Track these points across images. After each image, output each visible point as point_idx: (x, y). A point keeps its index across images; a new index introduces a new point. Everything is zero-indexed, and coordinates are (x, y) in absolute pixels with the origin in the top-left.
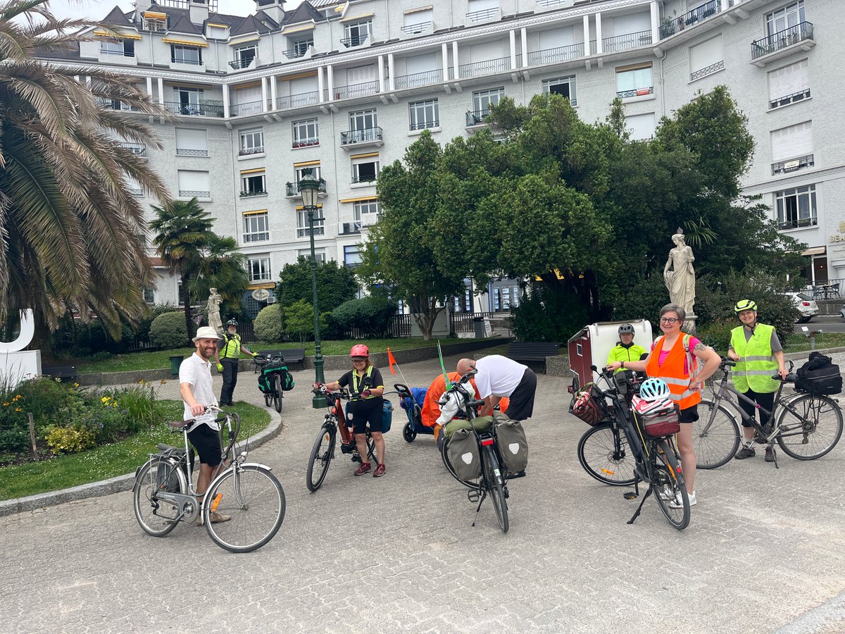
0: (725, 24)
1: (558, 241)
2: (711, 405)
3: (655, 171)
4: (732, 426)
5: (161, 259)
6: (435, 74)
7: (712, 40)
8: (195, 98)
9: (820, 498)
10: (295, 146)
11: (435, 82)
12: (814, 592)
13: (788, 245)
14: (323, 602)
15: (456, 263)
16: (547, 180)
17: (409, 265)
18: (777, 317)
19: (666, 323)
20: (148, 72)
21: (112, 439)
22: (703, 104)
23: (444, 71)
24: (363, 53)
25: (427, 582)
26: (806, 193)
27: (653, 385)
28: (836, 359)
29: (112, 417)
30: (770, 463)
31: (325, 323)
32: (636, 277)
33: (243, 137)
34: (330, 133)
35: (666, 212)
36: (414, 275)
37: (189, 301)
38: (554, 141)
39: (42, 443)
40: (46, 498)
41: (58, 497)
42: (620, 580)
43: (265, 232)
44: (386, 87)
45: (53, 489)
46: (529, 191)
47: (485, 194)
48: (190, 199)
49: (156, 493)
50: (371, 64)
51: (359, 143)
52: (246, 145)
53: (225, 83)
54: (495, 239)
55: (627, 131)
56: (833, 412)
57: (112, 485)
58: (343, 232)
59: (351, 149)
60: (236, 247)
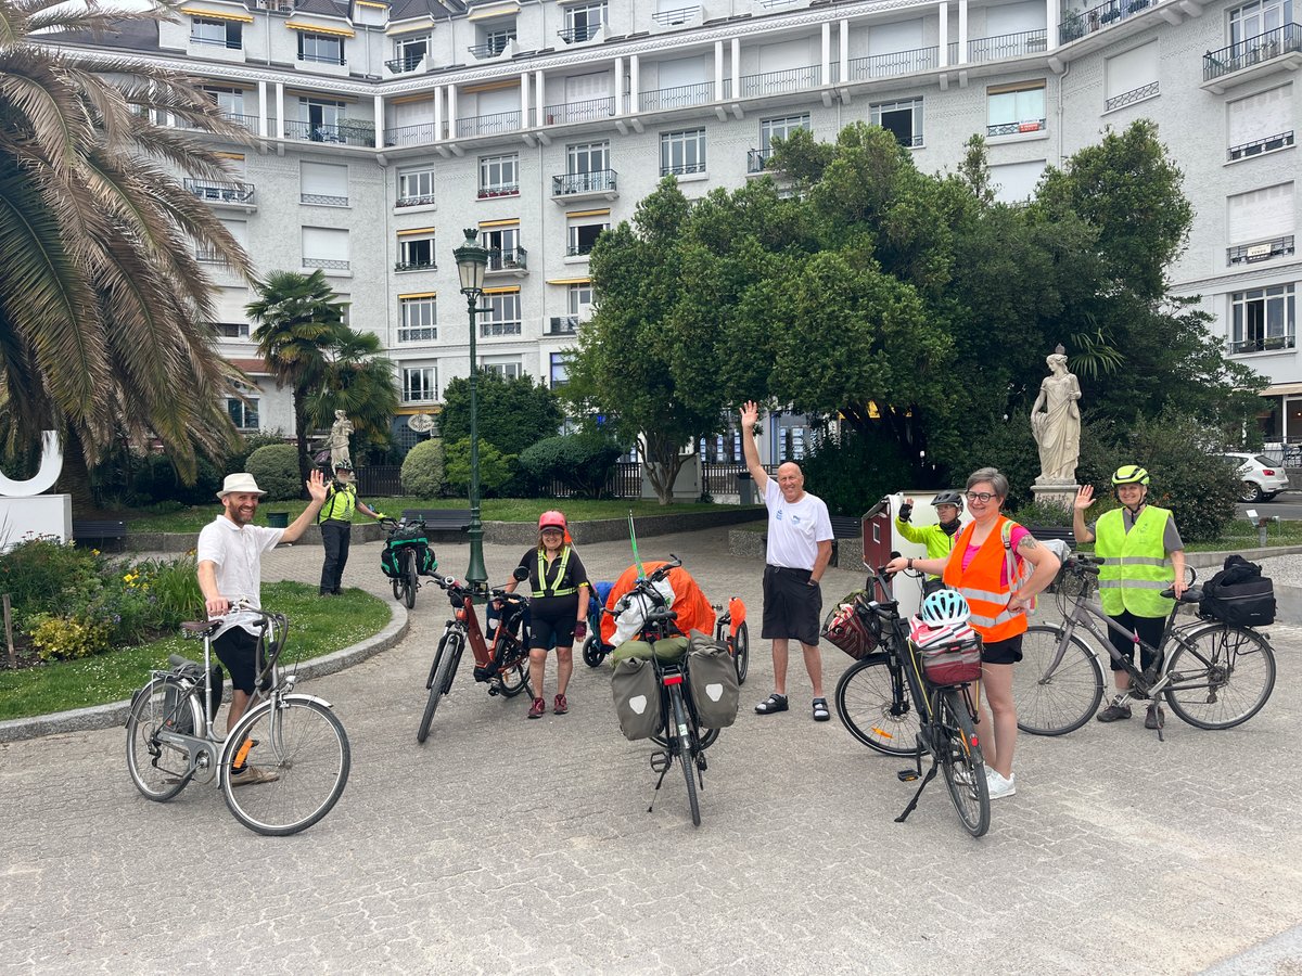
0: (1163, 24)
1: (864, 358)
2: (1059, 634)
3: (1027, 252)
4: (1091, 670)
5: (265, 362)
6: (701, 89)
7: (1140, 49)
8: (331, 115)
9: (1219, 795)
10: (482, 195)
11: (702, 102)
12: (1169, 959)
13: (1239, 377)
14: (372, 928)
15: (705, 387)
16: (852, 262)
17: (634, 386)
18: (1207, 493)
19: (975, 502)
20: (261, 74)
21: (137, 640)
22: (1113, 149)
23: (719, 84)
24: (592, 53)
25: (547, 902)
26: (1280, 296)
27: (943, 601)
28: (1269, 567)
29: (135, 606)
30: (1152, 731)
31: (509, 471)
32: (989, 420)
33: (403, 178)
34: (536, 176)
35: (1042, 318)
36: (642, 402)
37: (304, 430)
38: (867, 199)
39: (24, 641)
40: (10, 729)
41: (30, 728)
42: (856, 918)
43: (432, 326)
44: (626, 107)
45: (23, 714)
46: (820, 278)
47: (754, 279)
48: (312, 271)
49: (158, 732)
50: (604, 70)
51: (581, 193)
52: (407, 191)
53: (378, 93)
54: (765, 352)
55: (992, 188)
56: (1260, 654)
57: (115, 713)
58: (549, 331)
59: (568, 203)
60: (378, 348)
